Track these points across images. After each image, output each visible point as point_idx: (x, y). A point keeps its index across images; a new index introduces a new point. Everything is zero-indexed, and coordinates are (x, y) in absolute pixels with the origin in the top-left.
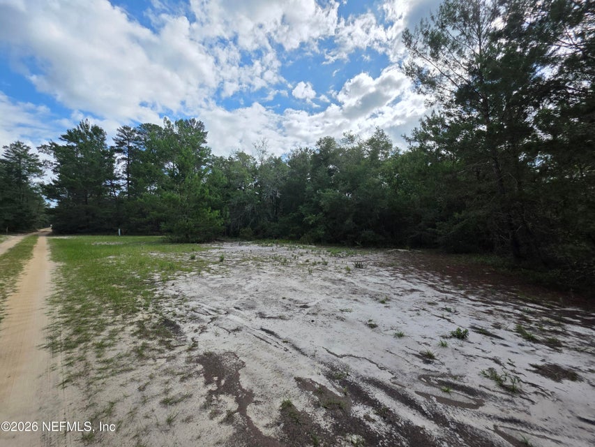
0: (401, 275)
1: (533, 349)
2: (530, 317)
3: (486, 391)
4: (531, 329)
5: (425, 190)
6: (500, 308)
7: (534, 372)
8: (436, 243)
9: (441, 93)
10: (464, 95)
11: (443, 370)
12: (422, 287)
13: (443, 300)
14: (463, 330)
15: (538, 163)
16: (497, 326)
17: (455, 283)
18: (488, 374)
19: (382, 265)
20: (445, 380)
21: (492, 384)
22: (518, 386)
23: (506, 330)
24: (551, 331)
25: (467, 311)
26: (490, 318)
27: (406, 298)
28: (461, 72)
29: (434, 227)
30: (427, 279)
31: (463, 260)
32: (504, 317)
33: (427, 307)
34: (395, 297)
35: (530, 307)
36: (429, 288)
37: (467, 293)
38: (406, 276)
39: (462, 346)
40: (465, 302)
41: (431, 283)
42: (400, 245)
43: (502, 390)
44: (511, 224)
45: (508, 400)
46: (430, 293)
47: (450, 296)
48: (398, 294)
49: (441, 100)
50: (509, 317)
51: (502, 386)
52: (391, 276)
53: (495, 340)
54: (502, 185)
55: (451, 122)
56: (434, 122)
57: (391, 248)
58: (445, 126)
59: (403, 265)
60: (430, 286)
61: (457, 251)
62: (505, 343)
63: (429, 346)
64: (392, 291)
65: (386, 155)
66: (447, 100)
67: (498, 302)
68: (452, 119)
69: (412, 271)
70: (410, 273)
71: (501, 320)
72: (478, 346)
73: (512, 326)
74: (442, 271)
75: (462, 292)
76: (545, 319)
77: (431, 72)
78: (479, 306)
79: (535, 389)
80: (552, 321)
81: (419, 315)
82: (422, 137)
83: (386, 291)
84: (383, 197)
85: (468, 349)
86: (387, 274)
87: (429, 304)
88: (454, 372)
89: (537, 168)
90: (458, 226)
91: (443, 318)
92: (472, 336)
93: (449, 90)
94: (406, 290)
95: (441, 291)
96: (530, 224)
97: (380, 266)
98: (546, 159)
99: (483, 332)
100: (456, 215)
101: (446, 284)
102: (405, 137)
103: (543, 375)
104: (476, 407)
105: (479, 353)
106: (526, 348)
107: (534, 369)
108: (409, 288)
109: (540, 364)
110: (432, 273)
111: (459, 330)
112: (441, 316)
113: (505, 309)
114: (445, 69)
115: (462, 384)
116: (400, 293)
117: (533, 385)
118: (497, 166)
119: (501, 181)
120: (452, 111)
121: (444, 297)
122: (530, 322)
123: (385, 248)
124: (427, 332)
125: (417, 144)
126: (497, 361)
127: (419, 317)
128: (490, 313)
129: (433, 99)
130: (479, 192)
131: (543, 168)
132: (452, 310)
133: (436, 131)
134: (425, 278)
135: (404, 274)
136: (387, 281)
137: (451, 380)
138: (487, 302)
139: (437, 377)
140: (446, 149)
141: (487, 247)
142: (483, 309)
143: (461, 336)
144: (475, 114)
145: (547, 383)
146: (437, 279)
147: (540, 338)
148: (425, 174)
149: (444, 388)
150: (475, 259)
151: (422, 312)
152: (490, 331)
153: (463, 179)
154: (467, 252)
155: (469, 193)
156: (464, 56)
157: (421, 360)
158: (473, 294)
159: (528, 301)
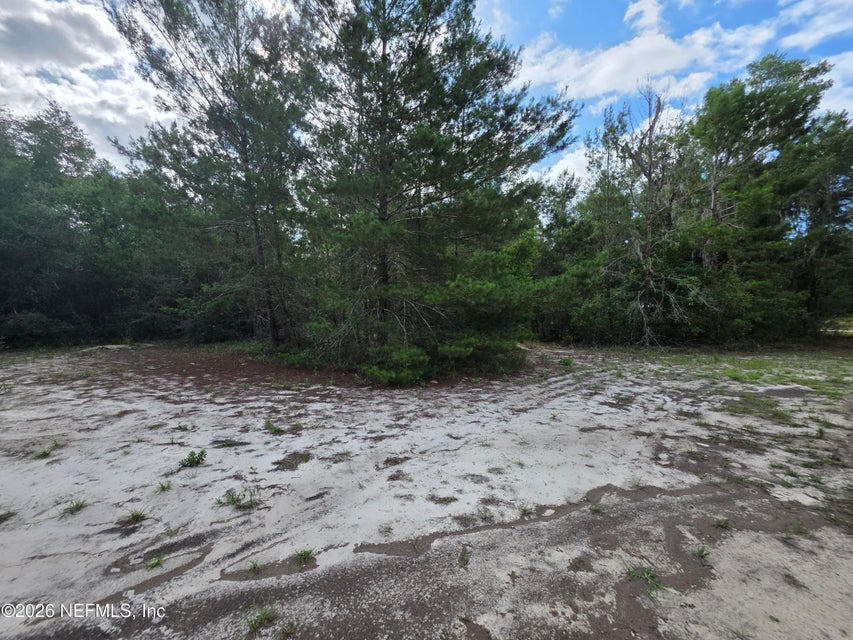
0: (102, 392)
1: (277, 443)
2: (280, 407)
3: (218, 526)
4: (280, 419)
5: (161, 247)
6: (251, 404)
7: (276, 470)
8: (179, 331)
9: (184, 98)
10: (216, 118)
11: (160, 529)
12: (144, 404)
13: (177, 416)
14: (197, 451)
15: (298, 237)
16: (245, 430)
17: (200, 385)
18: (224, 500)
19: (57, 380)
20: (158, 546)
21: (227, 512)
22: (256, 497)
23: (254, 430)
24: (295, 417)
25: (210, 418)
26: (239, 422)
27: (107, 430)
28: (211, 81)
29: (175, 305)
30: (155, 388)
31: (217, 351)
32: (254, 415)
33: (147, 435)
34: (83, 435)
35: (282, 395)
36: (157, 402)
37: (214, 396)
38: (114, 391)
39: (194, 477)
40: (209, 409)
41: (159, 394)
42: (112, 337)
43: (239, 513)
44: (270, 302)
45: (245, 522)
46: (153, 409)
47: (188, 406)
48: (88, 429)
49: (185, 109)
50: (260, 413)
51: (240, 508)
52: (79, 397)
53: (241, 449)
54: (261, 254)
55: (200, 152)
56: (170, 139)
57: (88, 344)
58: (191, 154)
59: (112, 373)
60: (158, 398)
61: (209, 341)
62: (259, 453)
63: (139, 500)
64: (76, 425)
65: (79, 167)
66: (193, 116)
67: (250, 398)
68: (202, 147)
69: (129, 379)
70: (123, 385)
71: (250, 420)
72: (218, 466)
73: (261, 424)
74: (180, 371)
75: (208, 396)
76: (292, 404)
77: (167, 55)
78: (227, 410)
79: (273, 491)
80: (299, 404)
81: (127, 453)
82: (153, 156)
83: (58, 429)
84: (71, 248)
85: (203, 475)
86: (71, 394)
87: (151, 428)
88: (174, 526)
89: (296, 243)
90: (210, 305)
91: (173, 443)
92: (213, 455)
93: (197, 101)
94: (107, 418)
95: (176, 403)
97: (54, 382)
98: (303, 233)
99: (228, 444)
100: (205, 288)
101: (187, 389)
102: (116, 143)
103: (282, 469)
104: (201, 559)
105: (220, 475)
106: (272, 445)
107: (275, 467)
108: (117, 411)
109: (281, 457)
110: (167, 378)
111: (193, 454)
112: (169, 441)
113: (256, 405)
114: (190, 64)
115: (185, 536)
116: (92, 426)
117: (273, 487)
118: (257, 230)
119: (260, 249)
120: (204, 136)
121: (179, 411)
122: (278, 412)
123: (76, 344)
124: (139, 479)
125: (143, 166)
126: (237, 477)
127: (129, 457)
128: (240, 414)
129: (170, 102)
130: (236, 258)
131: (300, 242)
132: (189, 427)
133: (177, 157)
134: (151, 387)
135: (110, 387)
136: (65, 409)
137: (168, 541)
138: (239, 402)
139: (143, 549)
140: (197, 190)
141: (246, 331)
142: (231, 412)
143: (194, 462)
144: (234, 154)
145: (285, 477)
146: (172, 384)
147: (285, 427)
148: (155, 219)
149: (154, 561)
150: (234, 348)
151: (135, 447)
152: (236, 439)
153: (219, 239)
154: (223, 339)
155: (227, 260)
156: (217, 63)
157: (116, 535)
158: (221, 394)
159: (278, 389)
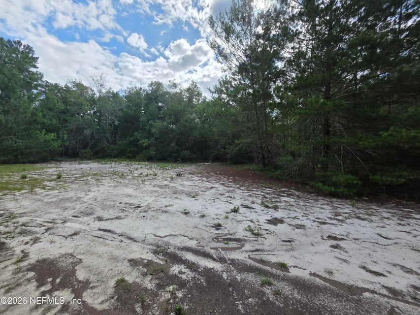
0: (205, 179)
1: (267, 211)
2: (267, 196)
3: (246, 238)
4: (267, 201)
5: (221, 126)
6: (255, 192)
7: (268, 223)
8: (226, 159)
9: (230, 64)
10: (242, 69)
11: (226, 232)
12: (217, 185)
13: (228, 192)
14: (237, 207)
15: (275, 115)
16: (253, 202)
17: (235, 181)
18: (247, 229)
19: (194, 173)
20: (226, 237)
21: (249, 234)
22: (260, 232)
23: (257, 204)
24: (275, 202)
25: (240, 195)
26: (250, 199)
27: (208, 193)
28: (241, 54)
29: (225, 148)
30: (220, 180)
31: (239, 168)
32: (256, 197)
33: (219, 197)
34: (201, 193)
35: (268, 190)
36: (221, 185)
37: (240, 186)
38: (208, 179)
39: (236, 216)
40: (239, 191)
41: (222, 182)
42: (205, 160)
43: (253, 236)
44: (262, 147)
45: (256, 241)
46: (221, 188)
47: (232, 189)
48: (203, 191)
49: (230, 69)
50: (259, 197)
51: (253, 234)
52: (200, 180)
53: (252, 210)
54: (258, 125)
55: (235, 84)
56: (226, 82)
57: (200, 162)
58: (232, 86)
59: (207, 173)
60: (221, 184)
61: (236, 163)
62: (256, 211)
63: (219, 219)
64: (200, 189)
65: (198, 100)
66: (233, 70)
67: (254, 190)
68: (236, 82)
69: (212, 176)
70: (211, 177)
71: (255, 199)
72: (244, 215)
73: (259, 202)
74: (227, 174)
75: (238, 186)
76: (273, 195)
77: (225, 49)
78: (245, 193)
79: (267, 232)
80: (276, 196)
81: (214, 202)
82: (220, 91)
83: (196, 189)
84: (196, 129)
85: (239, 217)
86: (197, 179)
87: (221, 195)
88: (231, 232)
89: (274, 117)
90: (237, 148)
91: (227, 202)
92: (242, 210)
93: (235, 63)
94: (208, 188)
95: (227, 187)
96: (269, 147)
97: (193, 174)
98: (277, 113)
99: (247, 207)
100: (236, 141)
101: (230, 182)
102: (209, 89)
103: (270, 224)
104: (241, 248)
105: (244, 218)
106: (265, 212)
107: (267, 222)
108: (210, 187)
109: (270, 218)
110: (223, 177)
111: (235, 207)
112: (226, 201)
113: (257, 193)
114: (233, 50)
115: (235, 237)
116: (204, 190)
117: (267, 230)
118: (257, 114)
119: (258, 122)
120: (236, 77)
121: (229, 190)
122: (267, 198)
123: (197, 162)
124: (218, 212)
125: (216, 96)
126: (252, 221)
127: (215, 203)
128: (250, 196)
129: (226, 68)
130: (248, 128)
131: (276, 117)
132: (232, 197)
133: (227, 89)
134: (219, 180)
135: (207, 178)
136: (197, 183)
137: (229, 237)
138: (249, 190)
139: (222, 236)
140: (233, 101)
141: (251, 160)
142: (247, 194)
143: (235, 211)
144: (247, 82)
145: (272, 227)
146: (225, 179)
147: (270, 205)
148: (220, 115)
149: (226, 242)
150: (246, 167)
151: (216, 200)
152: (249, 205)
153: (241, 120)
154: (241, 163)
155: (244, 129)
156: (243, 45)
157: (214, 229)
158: (243, 186)
159: (266, 187)
